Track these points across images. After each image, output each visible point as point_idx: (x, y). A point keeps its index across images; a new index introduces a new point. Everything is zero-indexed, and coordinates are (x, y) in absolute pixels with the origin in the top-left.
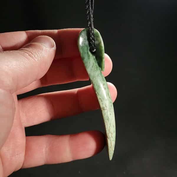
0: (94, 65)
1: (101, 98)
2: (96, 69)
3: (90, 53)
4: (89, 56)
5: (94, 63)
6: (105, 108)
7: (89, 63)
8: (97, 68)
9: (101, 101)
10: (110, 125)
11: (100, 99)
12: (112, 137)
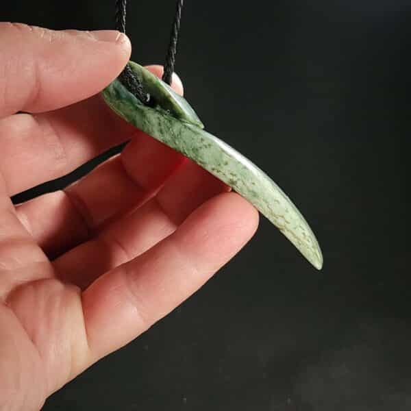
0: (160, 120)
1: (213, 166)
2: (169, 124)
3: (141, 107)
4: (142, 112)
5: (158, 118)
6: (235, 179)
7: (149, 122)
8: (170, 121)
9: (218, 172)
10: (266, 202)
11: (213, 169)
12: (287, 222)
